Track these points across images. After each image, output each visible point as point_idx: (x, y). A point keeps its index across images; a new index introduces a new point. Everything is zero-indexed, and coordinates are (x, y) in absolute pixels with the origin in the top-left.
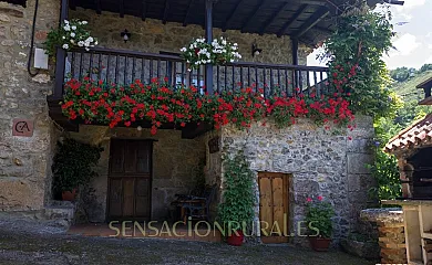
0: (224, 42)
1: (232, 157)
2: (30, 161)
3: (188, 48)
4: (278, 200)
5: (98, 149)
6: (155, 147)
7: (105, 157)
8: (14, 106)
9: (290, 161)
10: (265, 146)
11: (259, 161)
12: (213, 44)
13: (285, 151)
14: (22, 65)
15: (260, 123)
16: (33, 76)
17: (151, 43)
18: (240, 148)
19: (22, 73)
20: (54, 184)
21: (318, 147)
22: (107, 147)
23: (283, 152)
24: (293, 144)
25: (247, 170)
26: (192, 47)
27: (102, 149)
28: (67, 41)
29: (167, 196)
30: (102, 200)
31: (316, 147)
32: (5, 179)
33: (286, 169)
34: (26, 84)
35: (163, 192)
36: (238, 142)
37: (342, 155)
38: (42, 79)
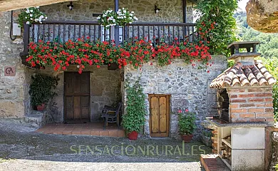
0: (125, 11)
1: (131, 85)
2: (15, 90)
3: (101, 17)
4: (163, 111)
5: (57, 79)
6: (91, 76)
7: (61, 84)
8: (4, 59)
9: (169, 87)
10: (153, 77)
11: (149, 88)
12: (118, 13)
13: (167, 80)
14: (7, 34)
15: (149, 63)
16: (13, 40)
17: (88, 9)
18: (137, 80)
19: (7, 39)
20: (32, 101)
21: (188, 77)
22: (62, 78)
23: (165, 81)
24: (173, 76)
25: (141, 94)
26: (104, 16)
27: (59, 79)
28: (29, 20)
29: (100, 106)
30: (61, 110)
31: (187, 77)
32: (3, 101)
33: (167, 92)
34: (9, 45)
35: (97, 104)
36: (135, 75)
37: (204, 82)
38: (19, 41)
